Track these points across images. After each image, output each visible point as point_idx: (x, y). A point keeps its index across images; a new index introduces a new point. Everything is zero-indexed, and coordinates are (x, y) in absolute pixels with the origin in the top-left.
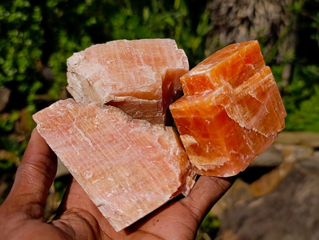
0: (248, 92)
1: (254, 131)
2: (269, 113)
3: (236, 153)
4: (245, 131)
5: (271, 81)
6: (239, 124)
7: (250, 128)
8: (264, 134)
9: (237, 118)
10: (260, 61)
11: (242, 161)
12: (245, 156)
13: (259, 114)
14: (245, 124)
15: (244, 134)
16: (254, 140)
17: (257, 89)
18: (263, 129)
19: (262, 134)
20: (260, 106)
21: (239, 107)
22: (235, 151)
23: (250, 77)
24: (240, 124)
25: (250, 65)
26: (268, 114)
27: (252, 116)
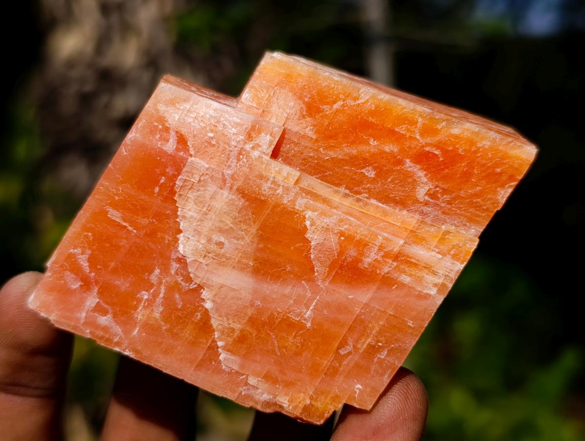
0: (307, 208)
1: (203, 300)
2: (309, 325)
3: (87, 270)
4: (175, 266)
5: (430, 278)
6: (180, 231)
7: (196, 276)
8: (220, 344)
9: (190, 213)
10: (478, 207)
11: (79, 306)
12: (99, 309)
13: (272, 289)
14: (196, 251)
15: (165, 269)
16: (172, 314)
17: (350, 238)
18: (233, 330)
19: (217, 335)
20: (299, 278)
21: (231, 203)
22: (90, 266)
23: (380, 200)
24: (182, 235)
25: (421, 174)
26: (300, 326)
27: (241, 267)
